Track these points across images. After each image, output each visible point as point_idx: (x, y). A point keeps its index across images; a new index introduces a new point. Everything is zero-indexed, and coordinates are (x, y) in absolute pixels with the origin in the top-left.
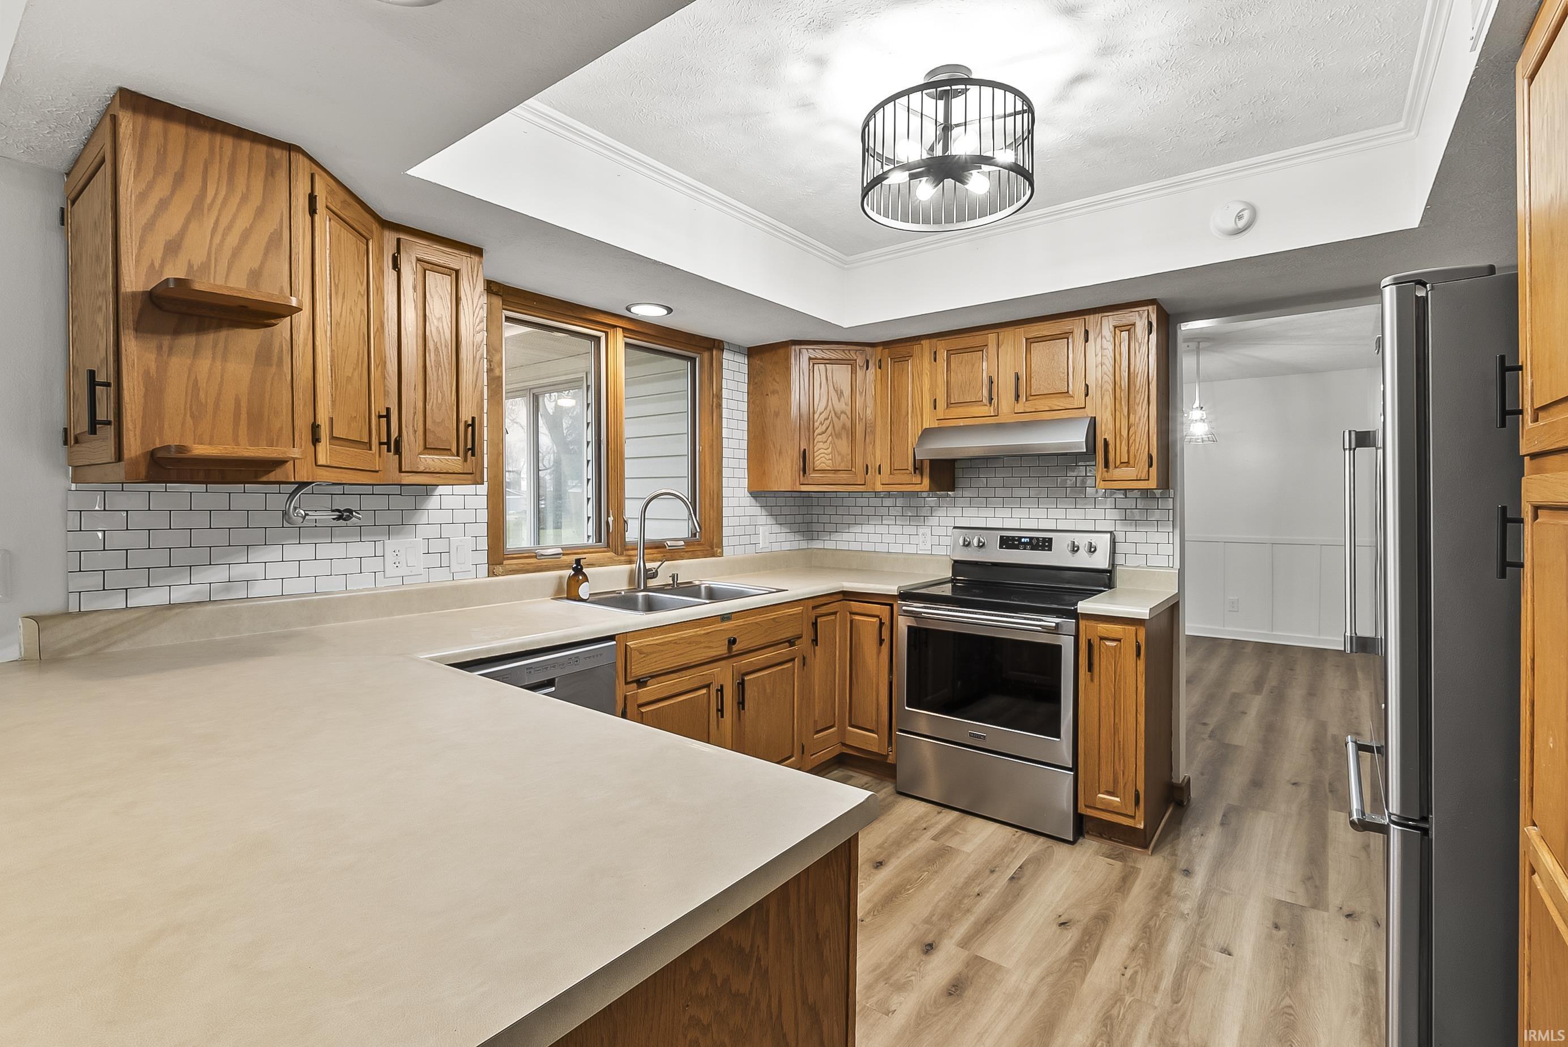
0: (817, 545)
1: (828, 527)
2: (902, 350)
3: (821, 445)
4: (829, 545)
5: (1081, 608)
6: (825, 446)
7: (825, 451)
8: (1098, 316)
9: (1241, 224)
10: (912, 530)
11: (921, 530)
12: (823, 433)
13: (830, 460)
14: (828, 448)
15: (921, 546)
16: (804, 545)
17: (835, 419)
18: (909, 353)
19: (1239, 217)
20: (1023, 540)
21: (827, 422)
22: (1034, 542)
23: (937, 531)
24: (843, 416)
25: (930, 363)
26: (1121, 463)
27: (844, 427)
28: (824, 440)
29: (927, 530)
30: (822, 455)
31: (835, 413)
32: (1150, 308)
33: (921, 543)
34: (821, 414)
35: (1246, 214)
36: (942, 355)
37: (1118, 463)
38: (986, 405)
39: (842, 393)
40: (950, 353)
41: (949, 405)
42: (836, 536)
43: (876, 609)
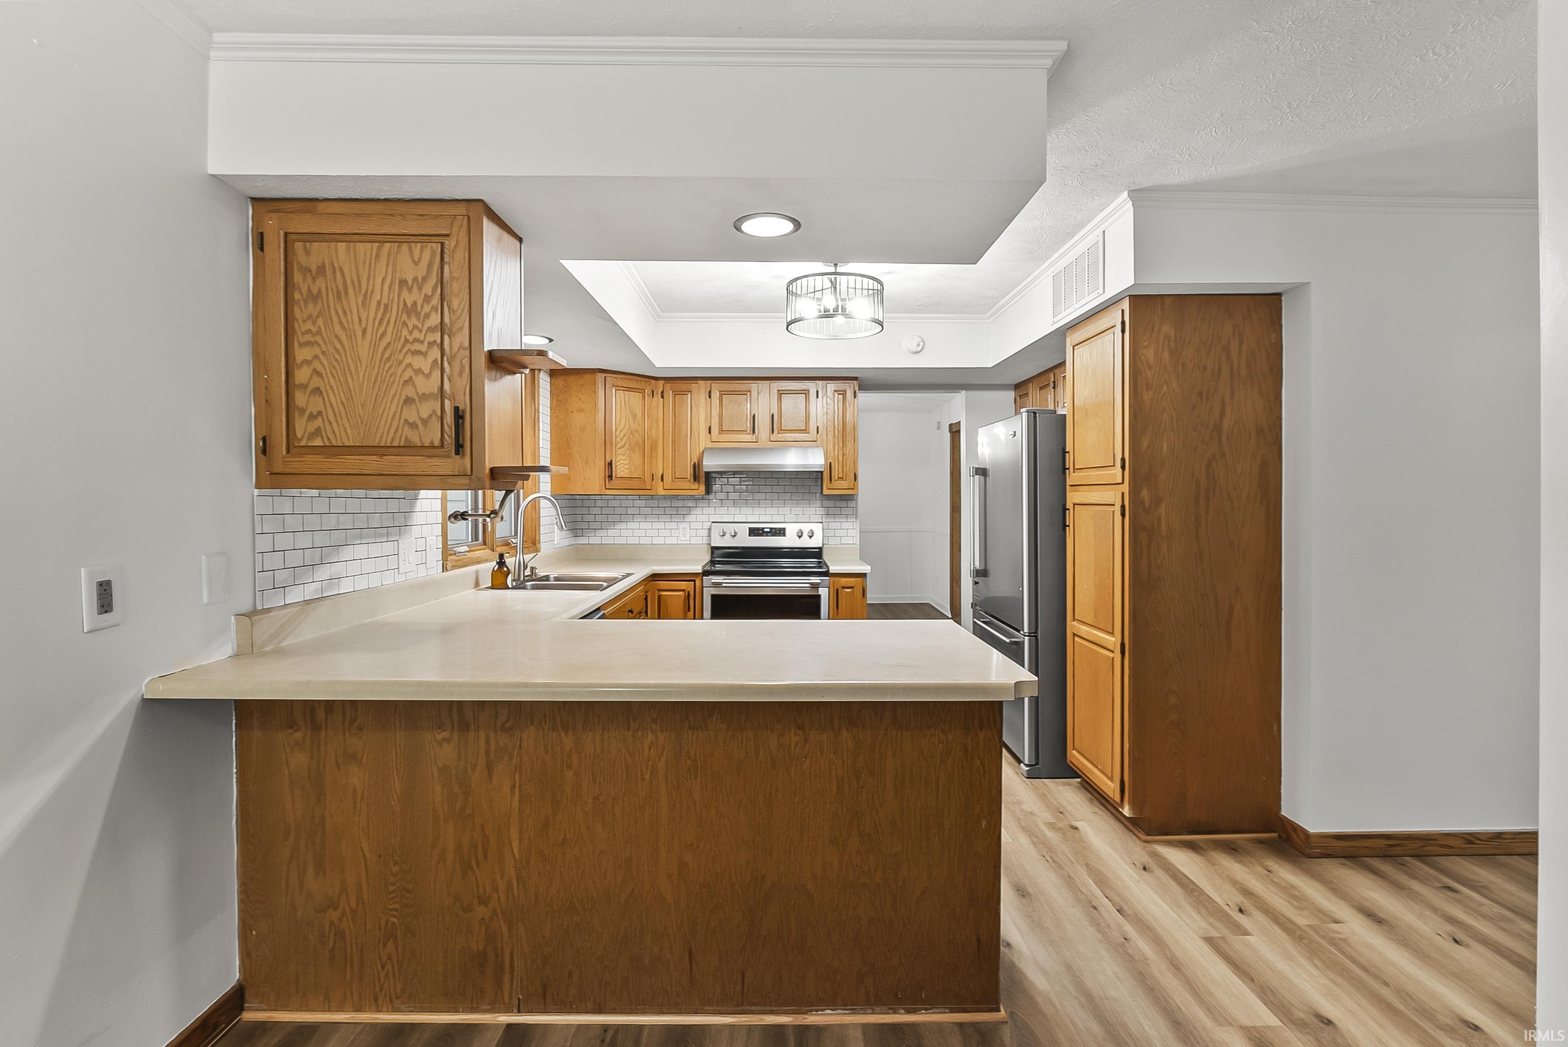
0: (583, 540)
1: (592, 525)
2: (683, 385)
3: (621, 457)
4: (595, 540)
5: (832, 570)
6: (624, 458)
7: (624, 462)
8: (825, 382)
9: (919, 349)
10: (674, 525)
11: (682, 525)
12: (623, 447)
13: (627, 469)
14: (626, 460)
15: (682, 538)
16: (573, 541)
17: (631, 437)
18: (688, 389)
19: (919, 345)
20: (765, 530)
21: (626, 438)
22: (773, 531)
23: (694, 525)
24: (636, 435)
25: (706, 399)
26: (839, 478)
27: (637, 443)
28: (623, 453)
29: (687, 525)
30: (622, 465)
31: (631, 432)
32: (855, 382)
33: (681, 535)
34: (621, 431)
35: (921, 343)
36: (716, 395)
37: (836, 478)
38: (750, 434)
39: (635, 415)
40: (722, 394)
41: (721, 431)
42: (599, 533)
43: (683, 585)
